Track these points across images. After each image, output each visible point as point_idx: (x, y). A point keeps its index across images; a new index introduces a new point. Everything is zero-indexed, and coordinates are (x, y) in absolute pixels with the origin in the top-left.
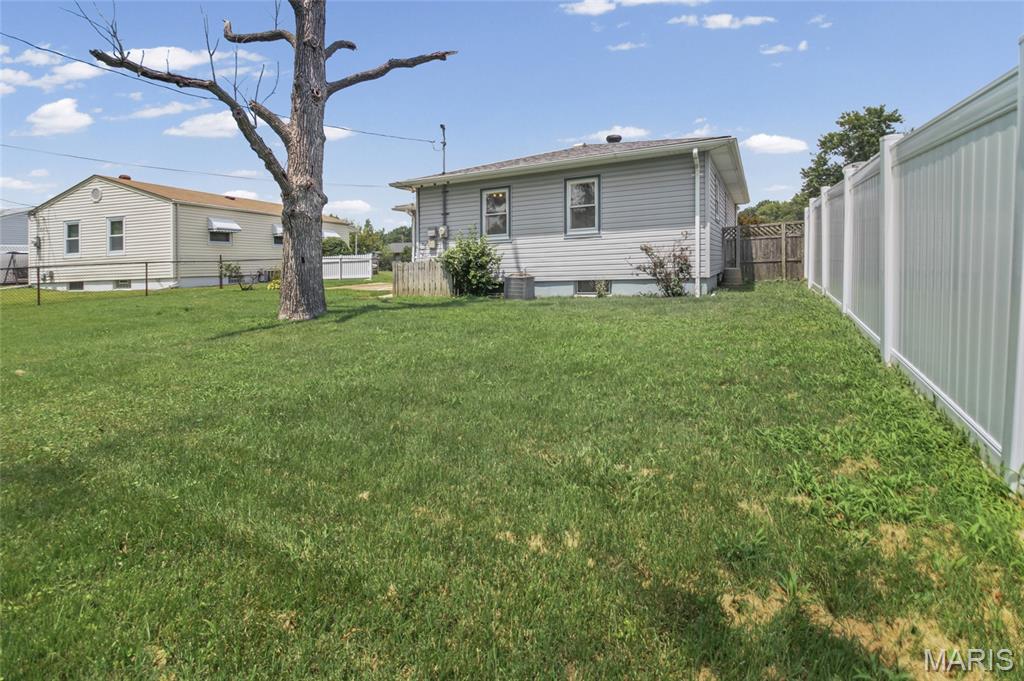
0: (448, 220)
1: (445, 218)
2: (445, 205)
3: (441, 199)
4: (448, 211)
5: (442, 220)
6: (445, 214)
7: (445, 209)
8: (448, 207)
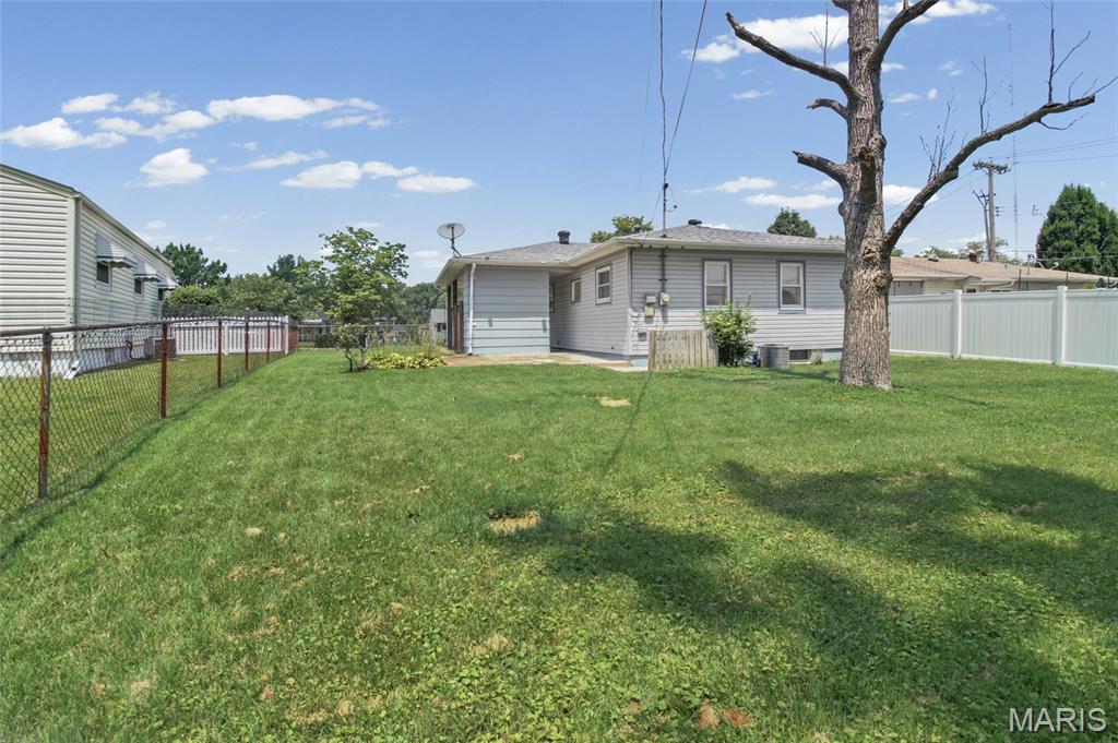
0: (667, 286)
1: (663, 285)
2: (663, 270)
3: (659, 263)
4: (667, 277)
5: (659, 286)
6: (663, 280)
7: (663, 274)
8: (667, 272)
